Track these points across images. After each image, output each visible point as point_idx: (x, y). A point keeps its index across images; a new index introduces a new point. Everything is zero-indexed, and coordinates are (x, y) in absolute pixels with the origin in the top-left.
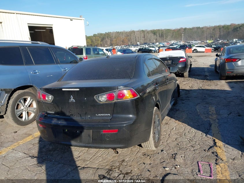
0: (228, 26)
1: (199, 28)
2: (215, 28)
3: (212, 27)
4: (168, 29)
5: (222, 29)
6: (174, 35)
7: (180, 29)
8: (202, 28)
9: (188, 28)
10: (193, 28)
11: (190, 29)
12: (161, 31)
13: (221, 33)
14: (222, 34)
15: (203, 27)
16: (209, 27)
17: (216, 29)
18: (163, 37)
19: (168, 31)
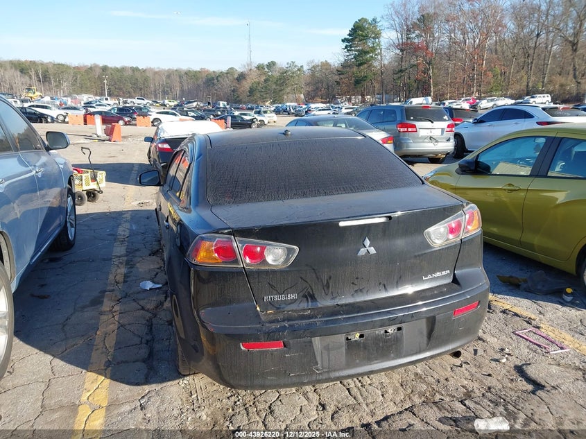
0: (196, 72)
1: (137, 69)
2: (170, 74)
3: (165, 71)
4: (59, 64)
5: (185, 78)
6: (78, 81)
7: (91, 67)
8: (144, 71)
9: (111, 68)
10: (123, 69)
11: (117, 70)
12: (40, 67)
13: (183, 86)
14: (185, 88)
15: (146, 70)
16: (157, 70)
17: (172, 76)
18: (50, 83)
19: (61, 69)
